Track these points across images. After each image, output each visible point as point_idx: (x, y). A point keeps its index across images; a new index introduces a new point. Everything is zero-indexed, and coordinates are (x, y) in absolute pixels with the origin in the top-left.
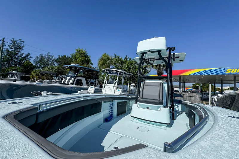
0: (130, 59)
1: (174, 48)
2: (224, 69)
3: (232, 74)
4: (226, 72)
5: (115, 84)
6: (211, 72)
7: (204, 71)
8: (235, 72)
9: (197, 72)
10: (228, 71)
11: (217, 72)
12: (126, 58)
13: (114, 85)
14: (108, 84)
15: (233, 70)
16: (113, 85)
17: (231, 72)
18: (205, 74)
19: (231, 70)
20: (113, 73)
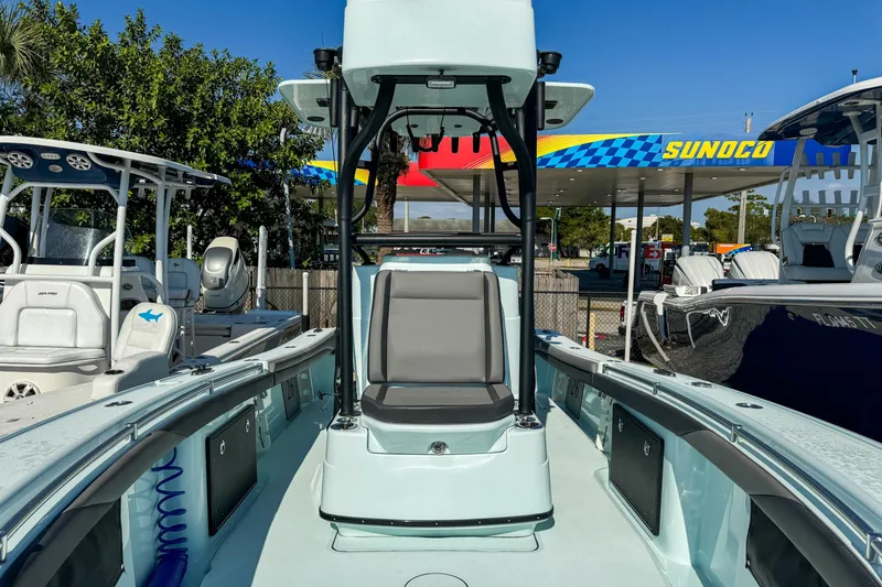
0: (174, 44)
1: (558, 57)
2: (659, 141)
3: (683, 165)
4: (666, 156)
5: (105, 260)
6: (612, 151)
7: (583, 147)
8: (691, 156)
9: (558, 153)
10: (672, 150)
11: (631, 154)
12: (137, 32)
13: (96, 273)
14: (31, 268)
15: (689, 144)
16: (84, 272)
17: (682, 156)
18: (585, 161)
19: (680, 144)
20: (70, 174)
